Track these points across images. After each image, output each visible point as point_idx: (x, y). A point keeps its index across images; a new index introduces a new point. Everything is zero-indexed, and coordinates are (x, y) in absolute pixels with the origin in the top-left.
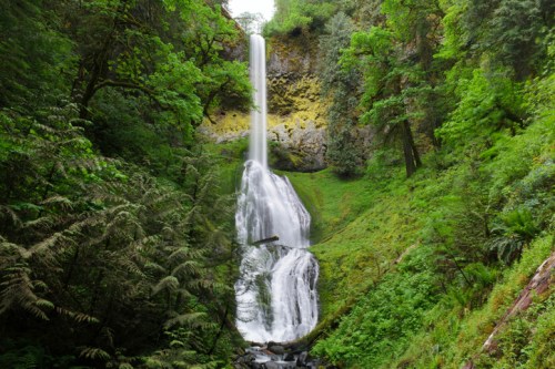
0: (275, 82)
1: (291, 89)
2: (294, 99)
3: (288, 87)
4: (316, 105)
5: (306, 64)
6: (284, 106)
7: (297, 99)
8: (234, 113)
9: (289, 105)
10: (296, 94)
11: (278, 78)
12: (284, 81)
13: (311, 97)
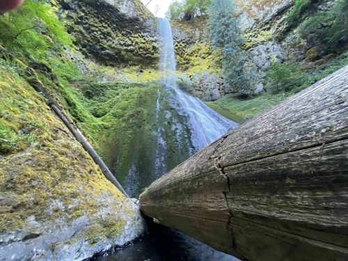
0: (177, 46)
1: (189, 51)
2: (191, 58)
3: (186, 50)
4: (207, 60)
5: (197, 33)
6: (184, 64)
7: (193, 58)
8: (149, 70)
9: (187, 63)
10: (191, 54)
11: (179, 43)
12: (183, 45)
13: (203, 55)
